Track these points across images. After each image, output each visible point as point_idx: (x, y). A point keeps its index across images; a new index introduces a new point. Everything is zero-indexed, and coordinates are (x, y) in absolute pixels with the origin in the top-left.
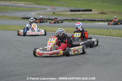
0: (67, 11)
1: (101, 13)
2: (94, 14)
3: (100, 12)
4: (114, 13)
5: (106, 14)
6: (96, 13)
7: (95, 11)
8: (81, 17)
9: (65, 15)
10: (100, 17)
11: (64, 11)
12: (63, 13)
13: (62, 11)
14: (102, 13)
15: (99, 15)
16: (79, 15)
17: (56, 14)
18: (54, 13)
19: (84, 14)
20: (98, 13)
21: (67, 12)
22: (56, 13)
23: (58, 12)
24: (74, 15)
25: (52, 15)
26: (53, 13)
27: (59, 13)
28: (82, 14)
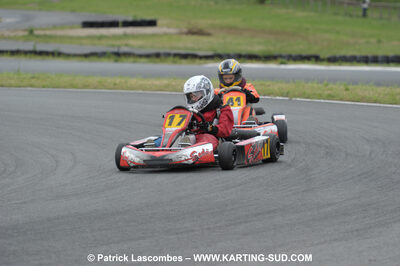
0: (71, 26)
1: (191, 32)
2: (166, 34)
3: (185, 30)
4: (231, 30)
5: (208, 34)
6: (172, 30)
7: (168, 27)
8: (127, 45)
9: (71, 38)
10: (190, 45)
11: (62, 26)
12: (59, 33)
13: (55, 27)
14: (195, 30)
15: (184, 37)
16: (115, 37)
17: (38, 36)
18: (31, 32)
19: (134, 36)
20: (181, 33)
21: (71, 28)
22: (36, 32)
23: (44, 29)
24: (101, 37)
25: (26, 39)
26: (26, 33)
27: (48, 32)
28: (125, 36)
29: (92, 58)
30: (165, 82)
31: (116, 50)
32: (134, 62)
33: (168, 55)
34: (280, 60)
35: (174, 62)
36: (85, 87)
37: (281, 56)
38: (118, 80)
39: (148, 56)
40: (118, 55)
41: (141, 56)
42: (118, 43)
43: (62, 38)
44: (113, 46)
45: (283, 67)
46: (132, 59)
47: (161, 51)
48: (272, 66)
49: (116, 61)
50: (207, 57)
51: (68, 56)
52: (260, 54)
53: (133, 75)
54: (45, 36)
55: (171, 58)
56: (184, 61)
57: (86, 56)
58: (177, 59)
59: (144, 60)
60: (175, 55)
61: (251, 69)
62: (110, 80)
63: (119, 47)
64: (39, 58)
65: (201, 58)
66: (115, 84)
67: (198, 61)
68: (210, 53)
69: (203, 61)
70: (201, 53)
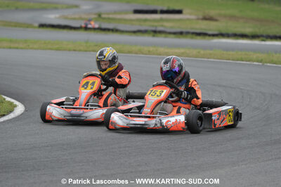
1: (205, 19)
2: (188, 19)
3: (201, 17)
4: (232, 17)
5: (216, 20)
6: (193, 17)
7: (190, 15)
8: (162, 26)
9: (126, 20)
10: (203, 27)
11: (120, 12)
14: (207, 17)
15: (200, 21)
16: (155, 20)
17: (104, 19)
18: (100, 15)
19: (167, 20)
20: (198, 19)
21: (126, 14)
22: (103, 16)
23: (108, 14)
24: (146, 20)
25: (96, 20)
26: (96, 16)
28: (161, 20)
29: (138, 34)
30: (182, 50)
31: (154, 29)
32: (166, 37)
33: (188, 33)
34: (261, 38)
35: (192, 38)
36: (129, 52)
37: (262, 36)
38: (151, 49)
39: (175, 33)
40: (155, 32)
41: (170, 33)
42: (156, 24)
43: (120, 20)
44: (153, 26)
45: (263, 43)
46: (163, 35)
47: (184, 30)
48: (256, 42)
49: (154, 36)
50: (214, 35)
51: (122, 32)
52: (249, 34)
53: (162, 45)
54: (109, 19)
55: (190, 35)
56: (198, 37)
57: (135, 32)
58: (194, 36)
59: (172, 36)
60: (193, 33)
61: (242, 44)
62: (146, 49)
63: (156, 27)
64: (103, 33)
65: (210, 35)
66: (149, 52)
67: (207, 37)
68: (216, 32)
69: (211, 38)
70: (210, 32)
